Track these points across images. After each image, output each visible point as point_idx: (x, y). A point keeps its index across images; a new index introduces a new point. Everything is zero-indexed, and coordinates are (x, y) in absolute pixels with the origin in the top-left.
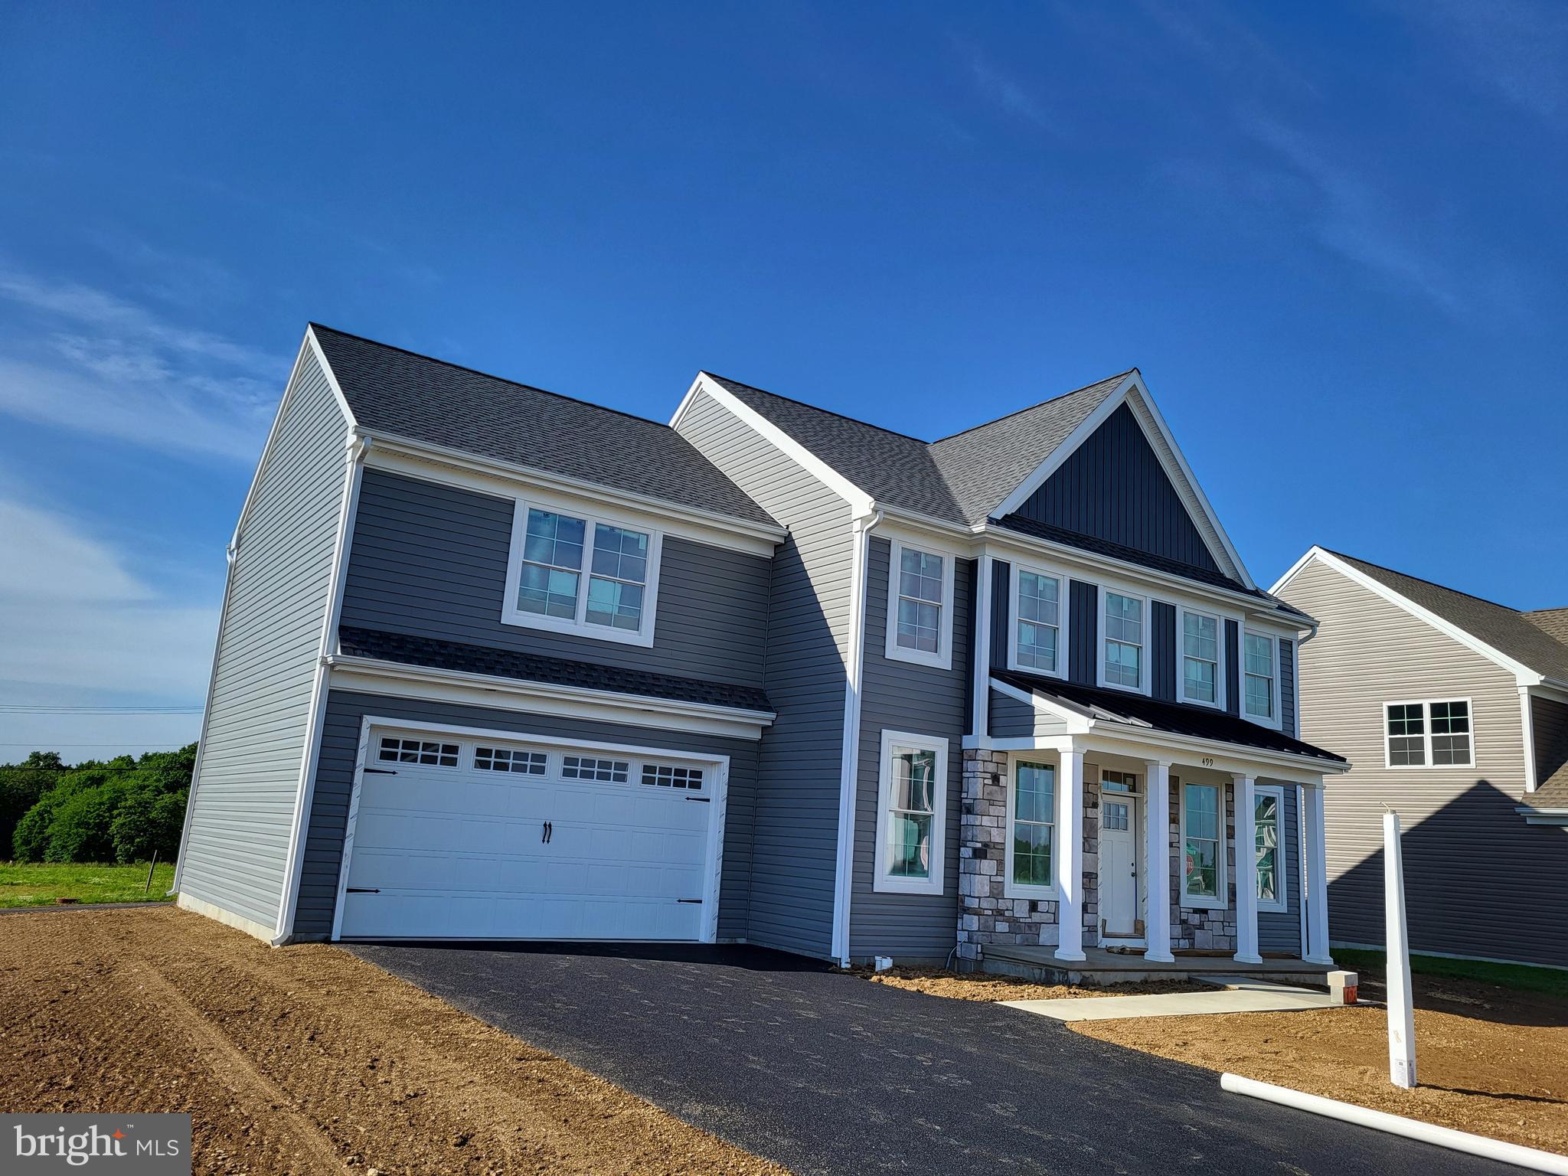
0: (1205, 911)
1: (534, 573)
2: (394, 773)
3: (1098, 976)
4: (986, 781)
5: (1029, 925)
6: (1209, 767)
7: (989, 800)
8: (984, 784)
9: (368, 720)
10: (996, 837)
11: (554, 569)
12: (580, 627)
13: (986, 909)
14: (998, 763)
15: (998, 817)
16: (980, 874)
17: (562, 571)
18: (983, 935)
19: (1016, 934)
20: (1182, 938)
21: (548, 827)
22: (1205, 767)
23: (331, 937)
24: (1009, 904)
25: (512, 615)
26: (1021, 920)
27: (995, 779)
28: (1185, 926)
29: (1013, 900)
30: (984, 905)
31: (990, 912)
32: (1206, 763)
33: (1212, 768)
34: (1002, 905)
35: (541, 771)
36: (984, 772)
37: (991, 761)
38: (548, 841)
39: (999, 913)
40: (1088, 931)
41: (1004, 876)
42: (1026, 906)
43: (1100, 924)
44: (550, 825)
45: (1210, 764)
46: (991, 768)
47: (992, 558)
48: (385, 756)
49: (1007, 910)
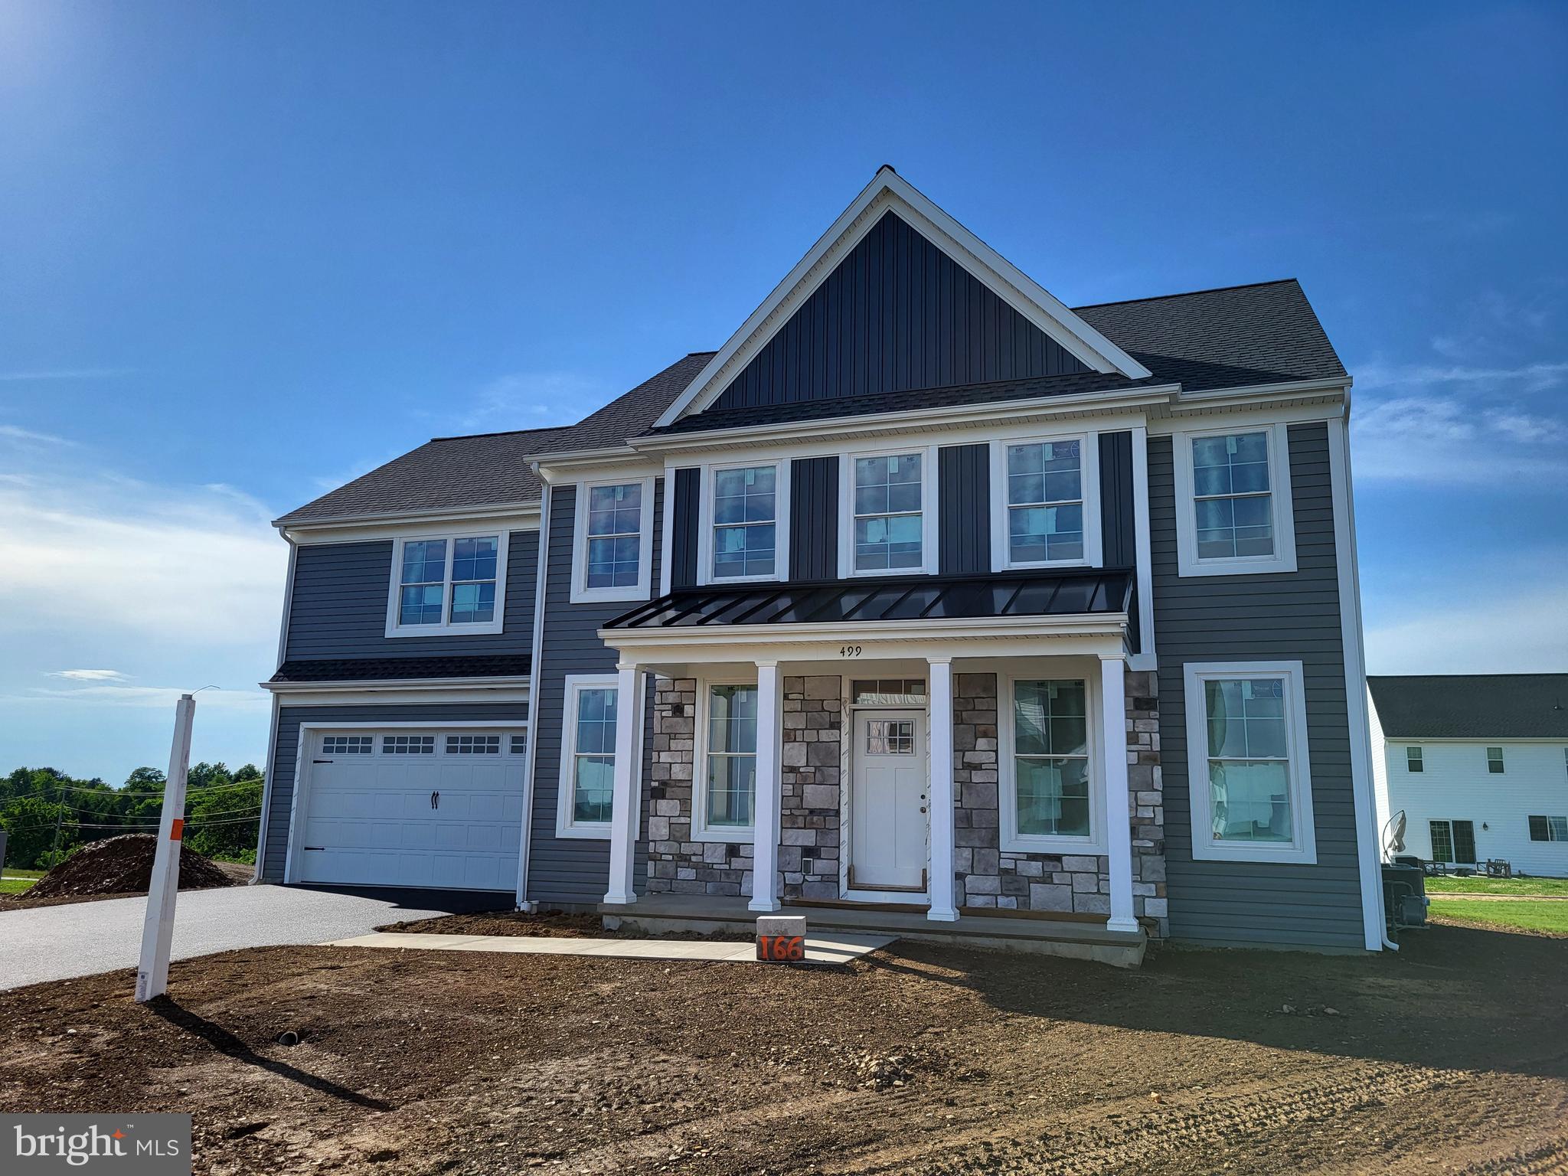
0: (1058, 858)
1: (413, 592)
2: (332, 762)
3: (644, 923)
4: (664, 714)
5: (727, 873)
6: (853, 657)
7: (669, 734)
8: (662, 718)
9: (304, 725)
10: (678, 773)
11: (426, 586)
12: (444, 628)
13: (664, 854)
14: (681, 692)
15: (682, 751)
16: (656, 815)
17: (433, 585)
18: (658, 882)
19: (707, 882)
20: (1002, 894)
21: (435, 796)
22: (846, 657)
23: (283, 881)
24: (698, 849)
25: (394, 630)
26: (715, 866)
27: (678, 710)
28: (1006, 878)
29: (703, 843)
30: (661, 849)
31: (671, 857)
32: (847, 653)
33: (860, 657)
34: (685, 849)
35: (430, 750)
36: (662, 704)
37: (673, 691)
38: (436, 808)
39: (683, 859)
40: (821, 881)
41: (690, 817)
42: (723, 849)
43: (843, 871)
44: (438, 794)
45: (855, 653)
46: (672, 698)
47: (674, 469)
48: (326, 750)
49: (694, 855)
